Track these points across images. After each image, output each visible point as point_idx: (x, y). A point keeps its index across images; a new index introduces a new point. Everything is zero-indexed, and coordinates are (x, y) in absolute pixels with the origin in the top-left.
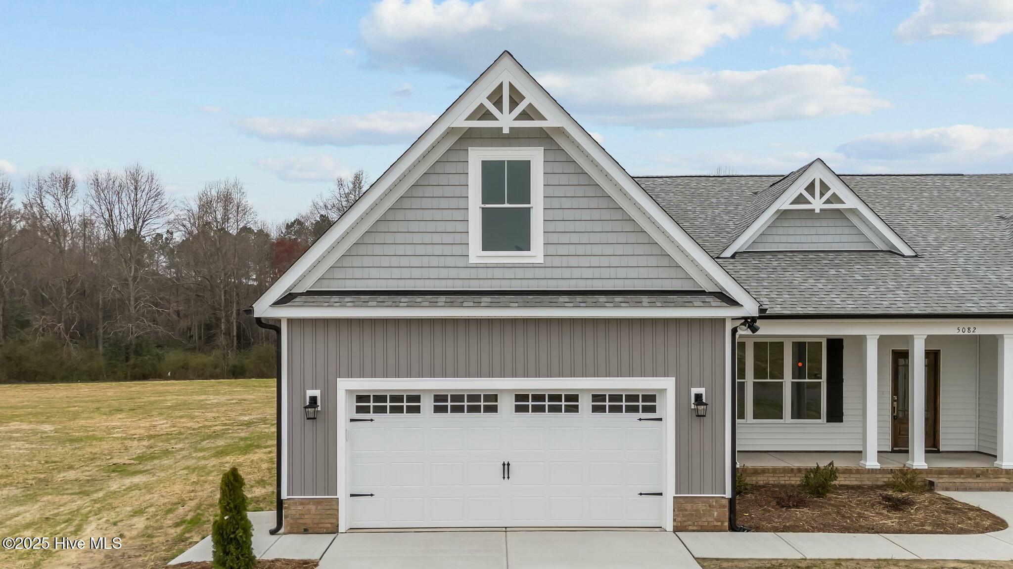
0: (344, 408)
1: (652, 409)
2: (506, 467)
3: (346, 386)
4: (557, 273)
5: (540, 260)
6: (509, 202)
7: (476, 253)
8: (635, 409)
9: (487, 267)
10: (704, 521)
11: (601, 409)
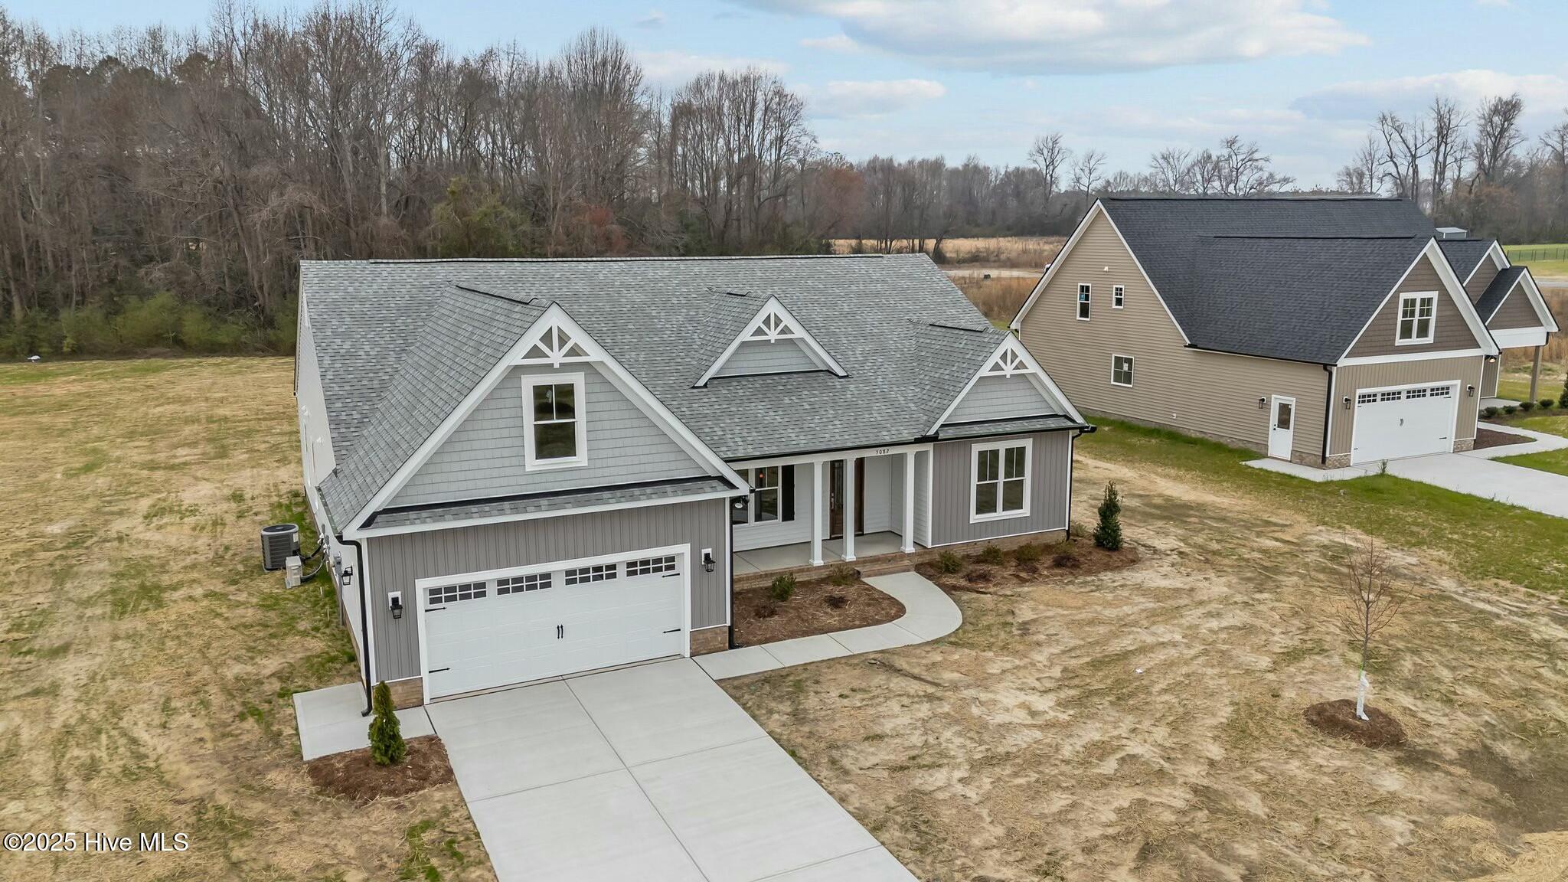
0: (422, 601)
1: (672, 567)
2: (560, 629)
3: (423, 585)
4: (599, 473)
5: (585, 463)
6: (558, 418)
7: (532, 463)
8: (659, 569)
9: (541, 473)
10: (711, 646)
11: (634, 573)
